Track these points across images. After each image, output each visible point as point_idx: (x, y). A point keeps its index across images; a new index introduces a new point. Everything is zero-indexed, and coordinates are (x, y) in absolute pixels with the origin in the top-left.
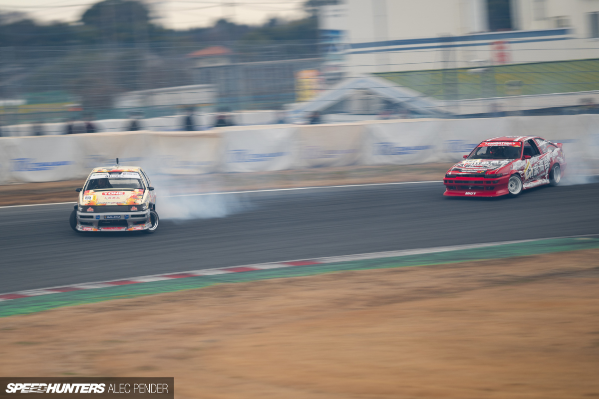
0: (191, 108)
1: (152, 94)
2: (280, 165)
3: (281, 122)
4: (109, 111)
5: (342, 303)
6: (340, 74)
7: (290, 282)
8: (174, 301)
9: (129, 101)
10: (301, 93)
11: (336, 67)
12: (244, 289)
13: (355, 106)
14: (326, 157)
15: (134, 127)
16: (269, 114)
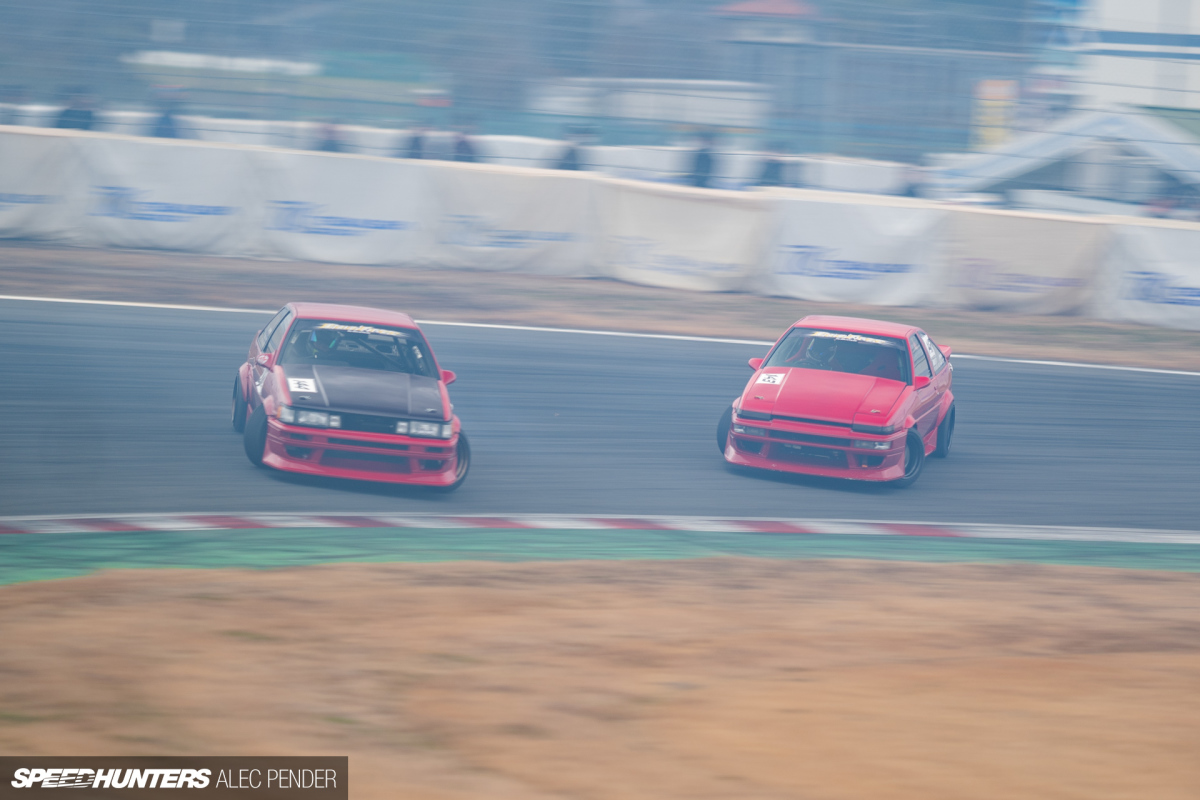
0: (709, 134)
1: (620, 89)
2: (900, 292)
3: (911, 191)
4: (514, 117)
5: (1004, 636)
6: (1068, 98)
7: (885, 571)
8: (608, 581)
9: (563, 99)
10: (982, 132)
11: (1060, 79)
12: (775, 573)
13: (1093, 178)
14: (1009, 288)
15: (570, 161)
16: (888, 171)
